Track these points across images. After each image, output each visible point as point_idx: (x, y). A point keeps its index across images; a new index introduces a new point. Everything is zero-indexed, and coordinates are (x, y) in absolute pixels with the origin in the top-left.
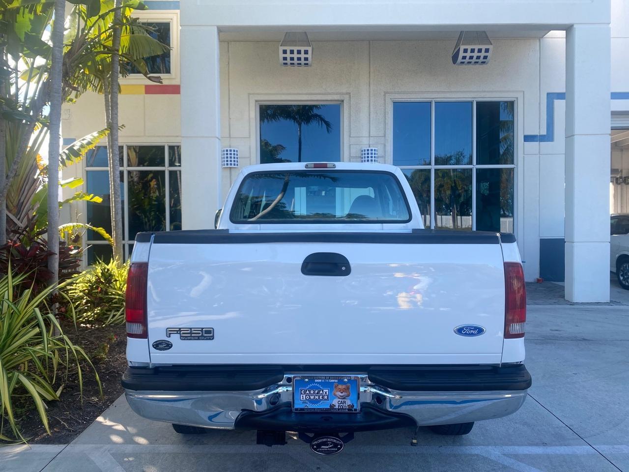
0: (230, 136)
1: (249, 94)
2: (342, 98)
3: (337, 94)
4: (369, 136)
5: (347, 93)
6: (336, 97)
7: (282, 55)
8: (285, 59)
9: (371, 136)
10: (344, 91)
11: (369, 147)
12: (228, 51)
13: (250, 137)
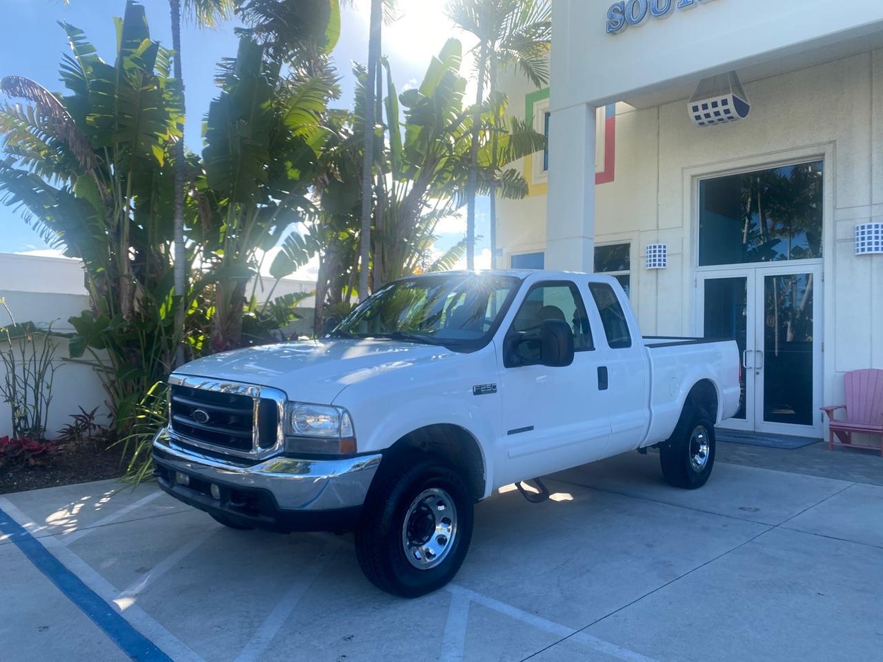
0: (658, 227)
1: (683, 169)
2: (822, 151)
3: (812, 146)
4: (871, 204)
5: (830, 142)
6: (810, 152)
7: (692, 115)
8: (698, 118)
9: (873, 203)
10: (825, 139)
11: (871, 221)
12: (658, 118)
13: (682, 227)
